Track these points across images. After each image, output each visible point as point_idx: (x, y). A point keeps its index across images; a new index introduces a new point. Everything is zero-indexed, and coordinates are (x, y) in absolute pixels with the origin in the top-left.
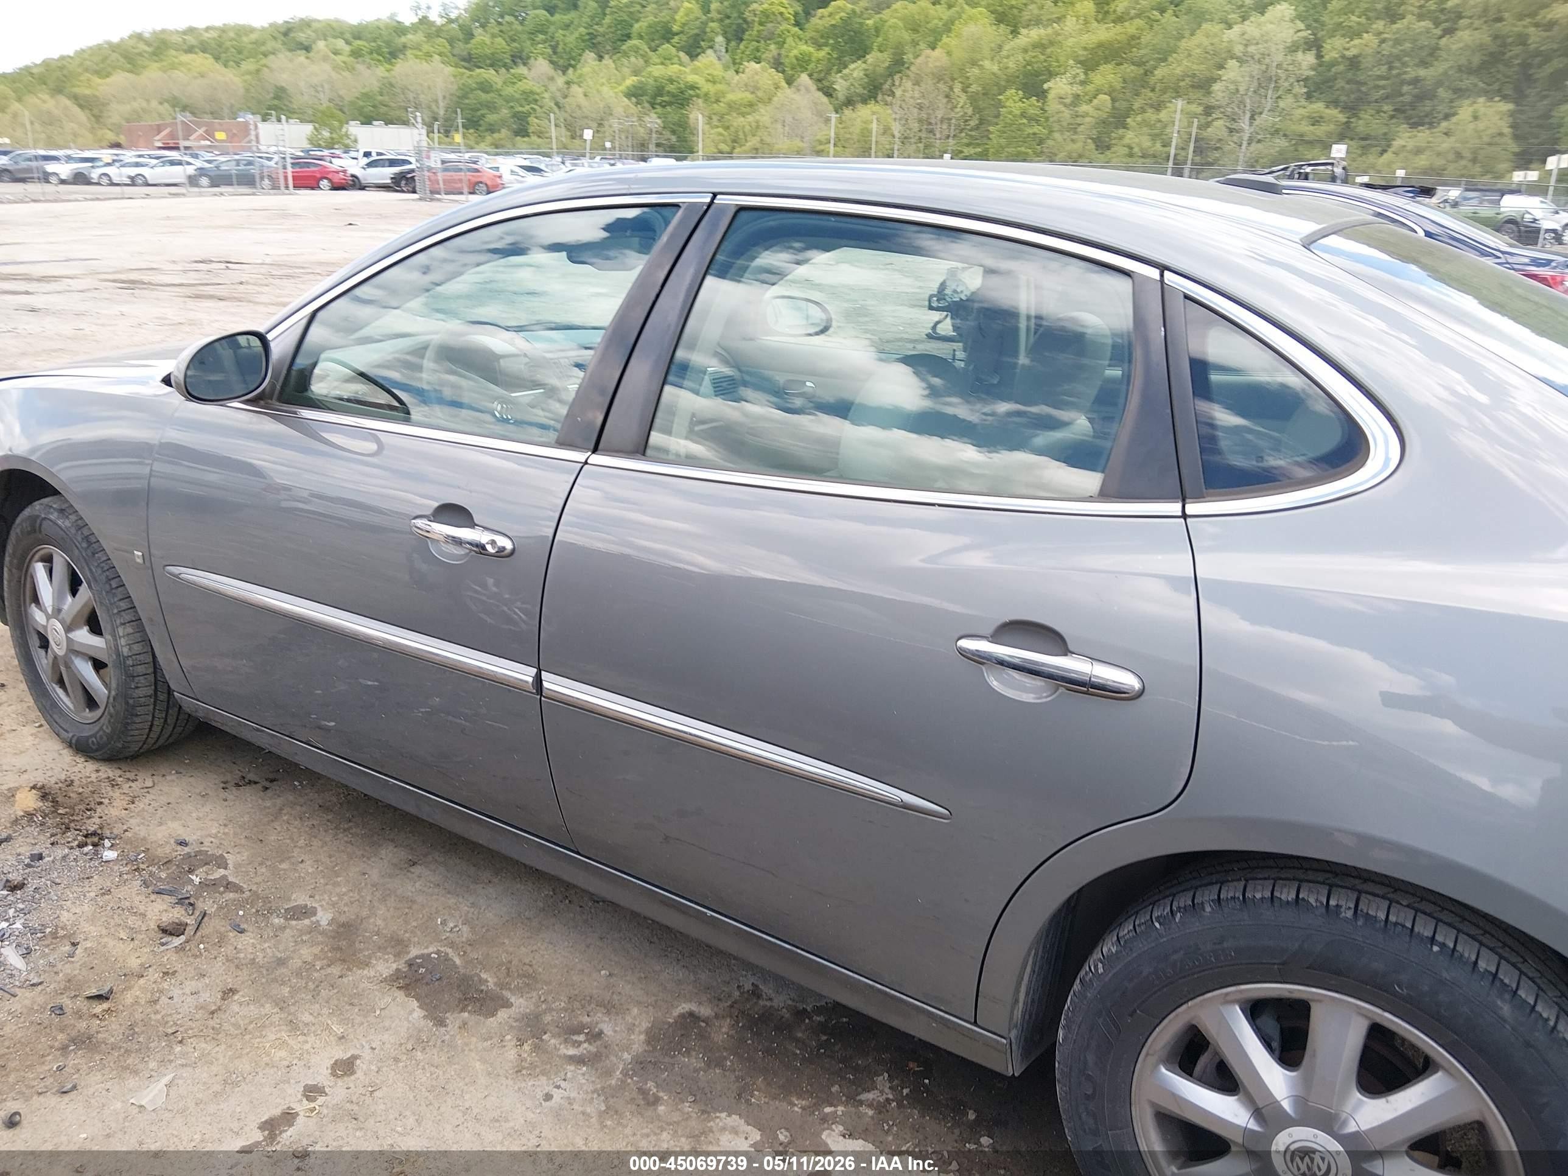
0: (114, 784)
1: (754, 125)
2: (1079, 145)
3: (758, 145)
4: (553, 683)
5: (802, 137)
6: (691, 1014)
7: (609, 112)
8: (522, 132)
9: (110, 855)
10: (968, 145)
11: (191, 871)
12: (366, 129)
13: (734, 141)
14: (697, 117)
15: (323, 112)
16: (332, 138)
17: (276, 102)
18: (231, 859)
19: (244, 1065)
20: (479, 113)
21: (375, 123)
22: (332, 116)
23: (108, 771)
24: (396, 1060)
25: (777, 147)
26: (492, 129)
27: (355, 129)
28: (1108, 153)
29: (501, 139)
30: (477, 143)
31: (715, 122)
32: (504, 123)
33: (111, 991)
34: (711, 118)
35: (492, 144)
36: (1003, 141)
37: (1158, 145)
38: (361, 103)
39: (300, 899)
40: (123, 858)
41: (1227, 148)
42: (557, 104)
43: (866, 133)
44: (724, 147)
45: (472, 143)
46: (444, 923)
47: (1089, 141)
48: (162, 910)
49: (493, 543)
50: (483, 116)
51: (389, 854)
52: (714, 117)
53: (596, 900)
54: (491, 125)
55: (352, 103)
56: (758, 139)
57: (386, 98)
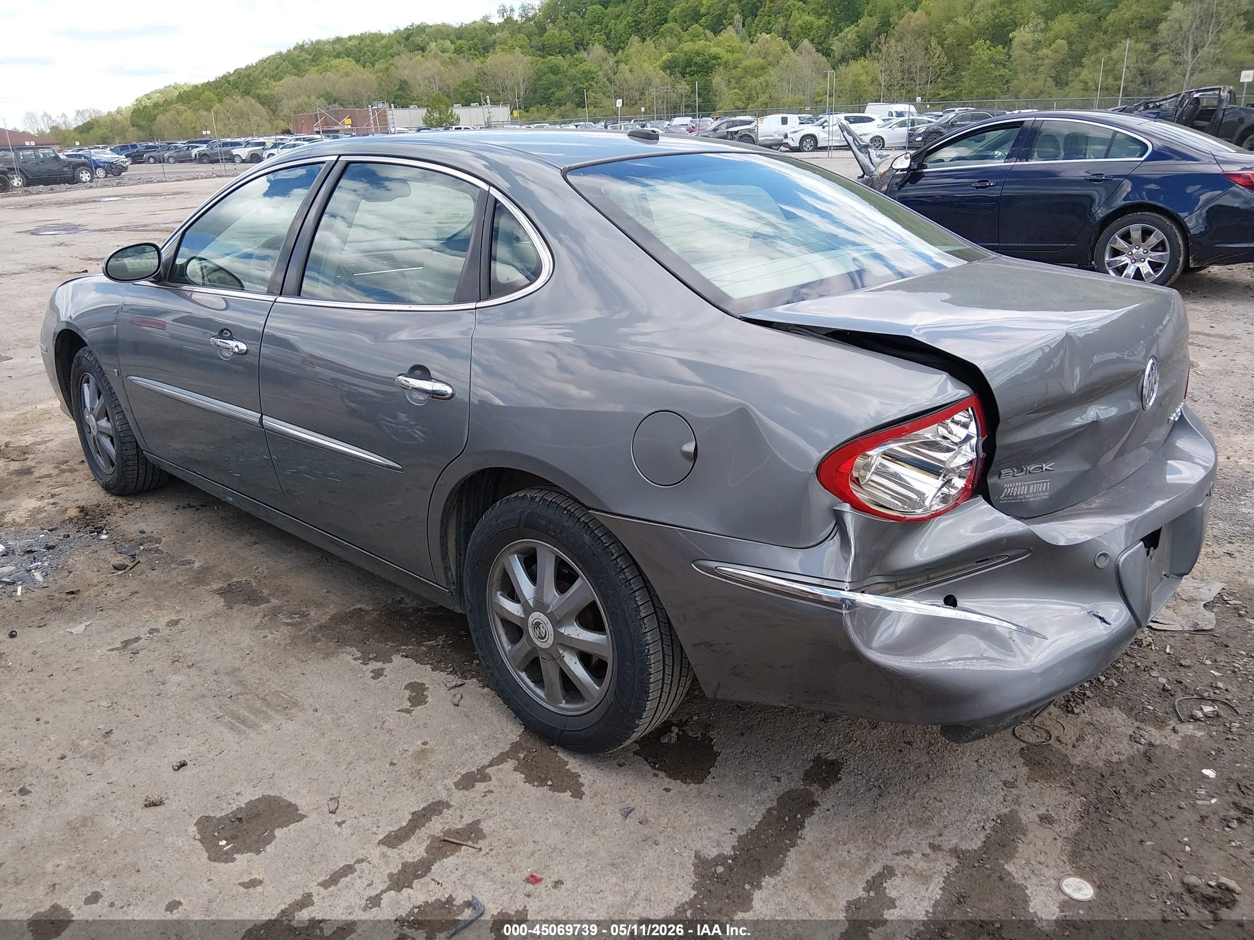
0: (120, 506)
1: (764, 84)
2: (1040, 83)
3: (767, 101)
4: (268, 421)
5: (804, 91)
6: (360, 609)
7: (649, 82)
8: (581, 104)
9: (104, 537)
10: (944, 89)
11: (141, 544)
12: (466, 110)
13: (749, 99)
14: (718, 80)
15: (434, 99)
16: (441, 119)
17: (400, 92)
18: (164, 540)
19: (127, 620)
20: (550, 91)
21: (472, 104)
22: (441, 101)
23: (120, 500)
24: (200, 621)
25: (782, 101)
26: (560, 103)
27: (458, 110)
28: (1067, 89)
29: (566, 111)
30: (549, 115)
31: (733, 84)
32: (568, 97)
33: (79, 591)
34: (730, 82)
35: (560, 115)
36: (973, 83)
37: (1110, 80)
38: (462, 90)
39: (190, 557)
40: (110, 539)
41: (1171, 79)
42: (609, 79)
43: (856, 83)
44: (739, 104)
45: (544, 115)
46: (257, 569)
47: (1049, 79)
48: (118, 560)
49: (237, 346)
50: (553, 93)
51: (246, 539)
52: (732, 80)
53: (341, 561)
54: (558, 100)
55: (456, 90)
56: (767, 95)
57: (480, 84)
